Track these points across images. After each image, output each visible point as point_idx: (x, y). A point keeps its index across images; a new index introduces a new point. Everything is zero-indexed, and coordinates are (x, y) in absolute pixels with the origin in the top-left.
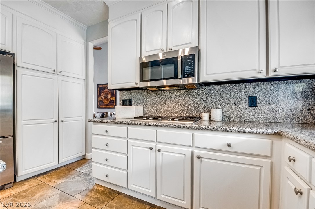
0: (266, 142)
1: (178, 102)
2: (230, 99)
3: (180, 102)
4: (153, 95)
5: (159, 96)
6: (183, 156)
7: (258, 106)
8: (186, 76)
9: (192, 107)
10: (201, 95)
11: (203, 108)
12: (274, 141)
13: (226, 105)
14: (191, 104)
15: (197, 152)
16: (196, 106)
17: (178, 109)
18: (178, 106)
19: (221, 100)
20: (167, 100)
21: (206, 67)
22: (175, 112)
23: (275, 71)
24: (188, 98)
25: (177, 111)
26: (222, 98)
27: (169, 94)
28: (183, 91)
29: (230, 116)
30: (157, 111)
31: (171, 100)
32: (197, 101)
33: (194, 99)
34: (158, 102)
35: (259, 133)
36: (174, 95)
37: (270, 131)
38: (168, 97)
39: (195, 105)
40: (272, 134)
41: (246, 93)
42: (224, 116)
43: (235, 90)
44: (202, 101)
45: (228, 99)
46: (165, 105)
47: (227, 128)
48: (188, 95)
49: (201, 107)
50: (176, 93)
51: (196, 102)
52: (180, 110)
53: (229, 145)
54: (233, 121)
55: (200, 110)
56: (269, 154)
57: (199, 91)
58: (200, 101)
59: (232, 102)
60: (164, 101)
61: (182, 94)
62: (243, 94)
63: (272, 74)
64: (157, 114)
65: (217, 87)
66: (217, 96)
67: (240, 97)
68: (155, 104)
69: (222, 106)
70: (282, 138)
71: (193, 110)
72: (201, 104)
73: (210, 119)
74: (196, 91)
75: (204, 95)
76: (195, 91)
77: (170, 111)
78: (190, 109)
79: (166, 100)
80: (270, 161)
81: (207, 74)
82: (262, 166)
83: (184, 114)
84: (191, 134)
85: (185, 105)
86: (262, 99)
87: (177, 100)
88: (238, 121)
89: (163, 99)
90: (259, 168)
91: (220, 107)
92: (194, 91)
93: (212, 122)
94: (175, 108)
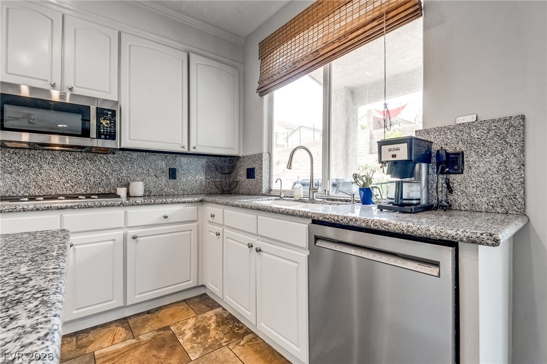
0: (191, 209)
1: (71, 171)
2: (150, 170)
3: (75, 171)
4: (7, 155)
5: (25, 158)
6: (111, 242)
7: (177, 178)
8: (103, 137)
9: (98, 179)
10: (112, 162)
11: (116, 181)
12: (199, 208)
13: (147, 177)
14: (96, 174)
15: (132, 232)
16: (105, 177)
17: (70, 182)
18: (70, 178)
19: (140, 170)
20: (46, 167)
21: (130, 130)
22: (63, 187)
23: (194, 148)
24: (89, 166)
25: (68, 185)
26: (141, 169)
27: (49, 157)
28: (80, 155)
29: (151, 190)
30: (16, 187)
31: (54, 168)
32: (106, 171)
33: (102, 168)
34: (21, 170)
35: (189, 202)
36: (60, 159)
37: (196, 199)
38: (47, 162)
39: (103, 177)
40: (198, 202)
41: (166, 164)
42: (145, 191)
43: (155, 160)
44: (114, 171)
45: (149, 170)
46: (39, 175)
47: (164, 200)
48: (90, 161)
49: (112, 180)
50: (67, 157)
51: (104, 172)
52: (76, 185)
53: (166, 217)
54: (154, 196)
55: (111, 183)
56: (196, 219)
57: (109, 157)
58: (111, 171)
59: (153, 174)
60: (37, 168)
61: (79, 158)
62: (164, 166)
63: (192, 151)
64: (17, 192)
65: (135, 155)
66: (135, 166)
67: (160, 169)
68: (10, 173)
69: (142, 179)
70: (203, 204)
71: (100, 184)
72: (112, 175)
73: (128, 195)
74: (105, 157)
75: (116, 162)
76: (102, 156)
77: (51, 187)
78: (94, 182)
79: (41, 167)
80: (196, 224)
81: (130, 139)
82: (191, 230)
83: (83, 191)
84: (123, 212)
85: (84, 177)
86: (181, 172)
87: (67, 167)
88: (159, 195)
89: (32, 164)
90: (189, 232)
91: (139, 179)
92: (100, 157)
93: (131, 198)
94: (64, 181)
